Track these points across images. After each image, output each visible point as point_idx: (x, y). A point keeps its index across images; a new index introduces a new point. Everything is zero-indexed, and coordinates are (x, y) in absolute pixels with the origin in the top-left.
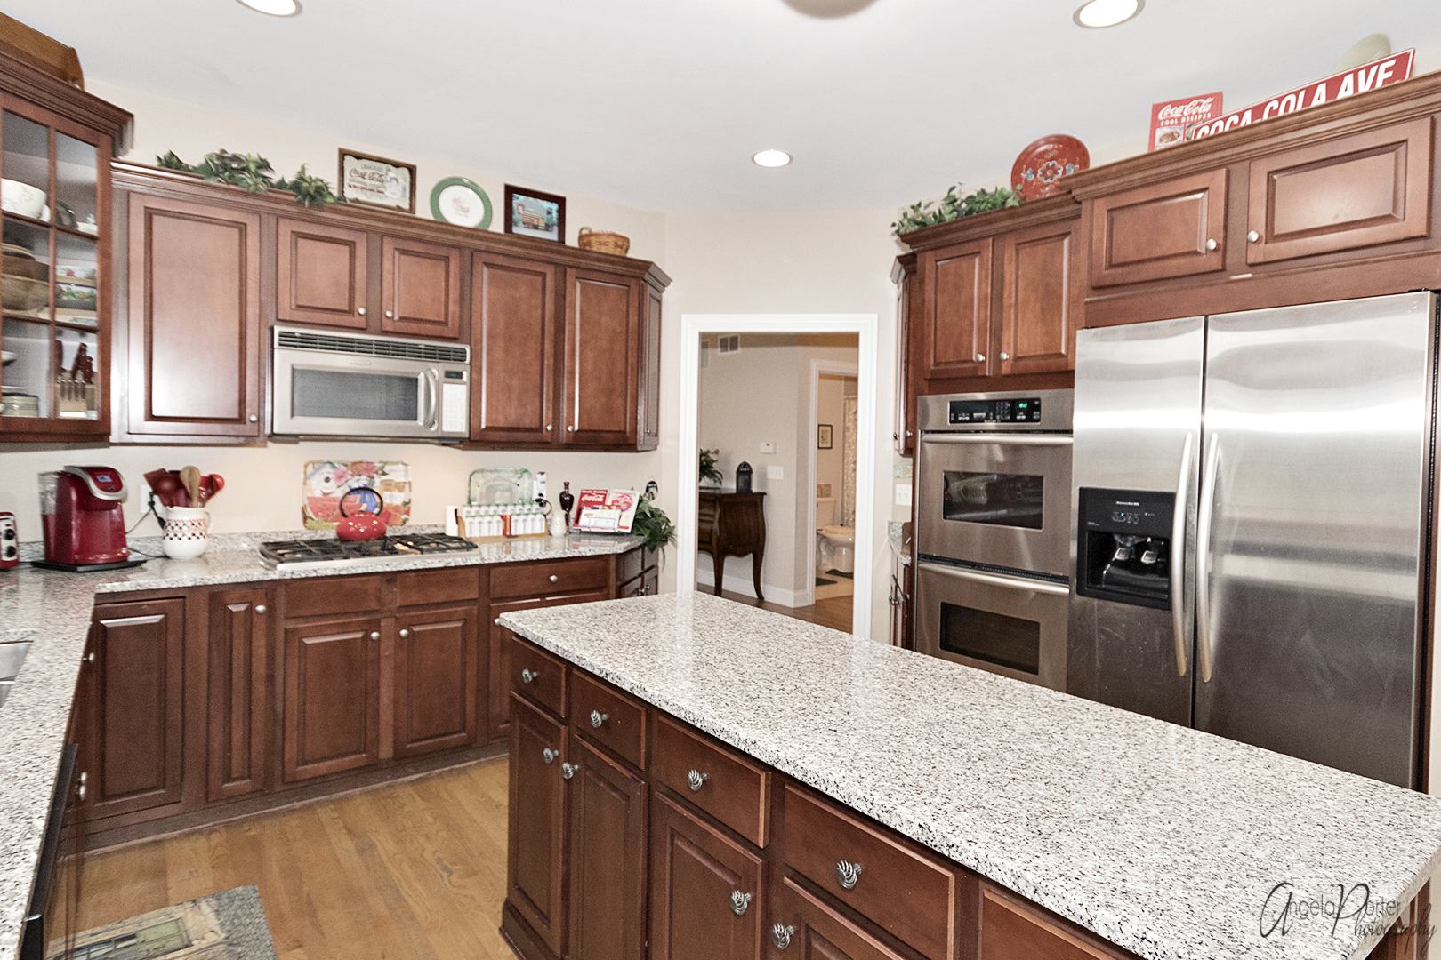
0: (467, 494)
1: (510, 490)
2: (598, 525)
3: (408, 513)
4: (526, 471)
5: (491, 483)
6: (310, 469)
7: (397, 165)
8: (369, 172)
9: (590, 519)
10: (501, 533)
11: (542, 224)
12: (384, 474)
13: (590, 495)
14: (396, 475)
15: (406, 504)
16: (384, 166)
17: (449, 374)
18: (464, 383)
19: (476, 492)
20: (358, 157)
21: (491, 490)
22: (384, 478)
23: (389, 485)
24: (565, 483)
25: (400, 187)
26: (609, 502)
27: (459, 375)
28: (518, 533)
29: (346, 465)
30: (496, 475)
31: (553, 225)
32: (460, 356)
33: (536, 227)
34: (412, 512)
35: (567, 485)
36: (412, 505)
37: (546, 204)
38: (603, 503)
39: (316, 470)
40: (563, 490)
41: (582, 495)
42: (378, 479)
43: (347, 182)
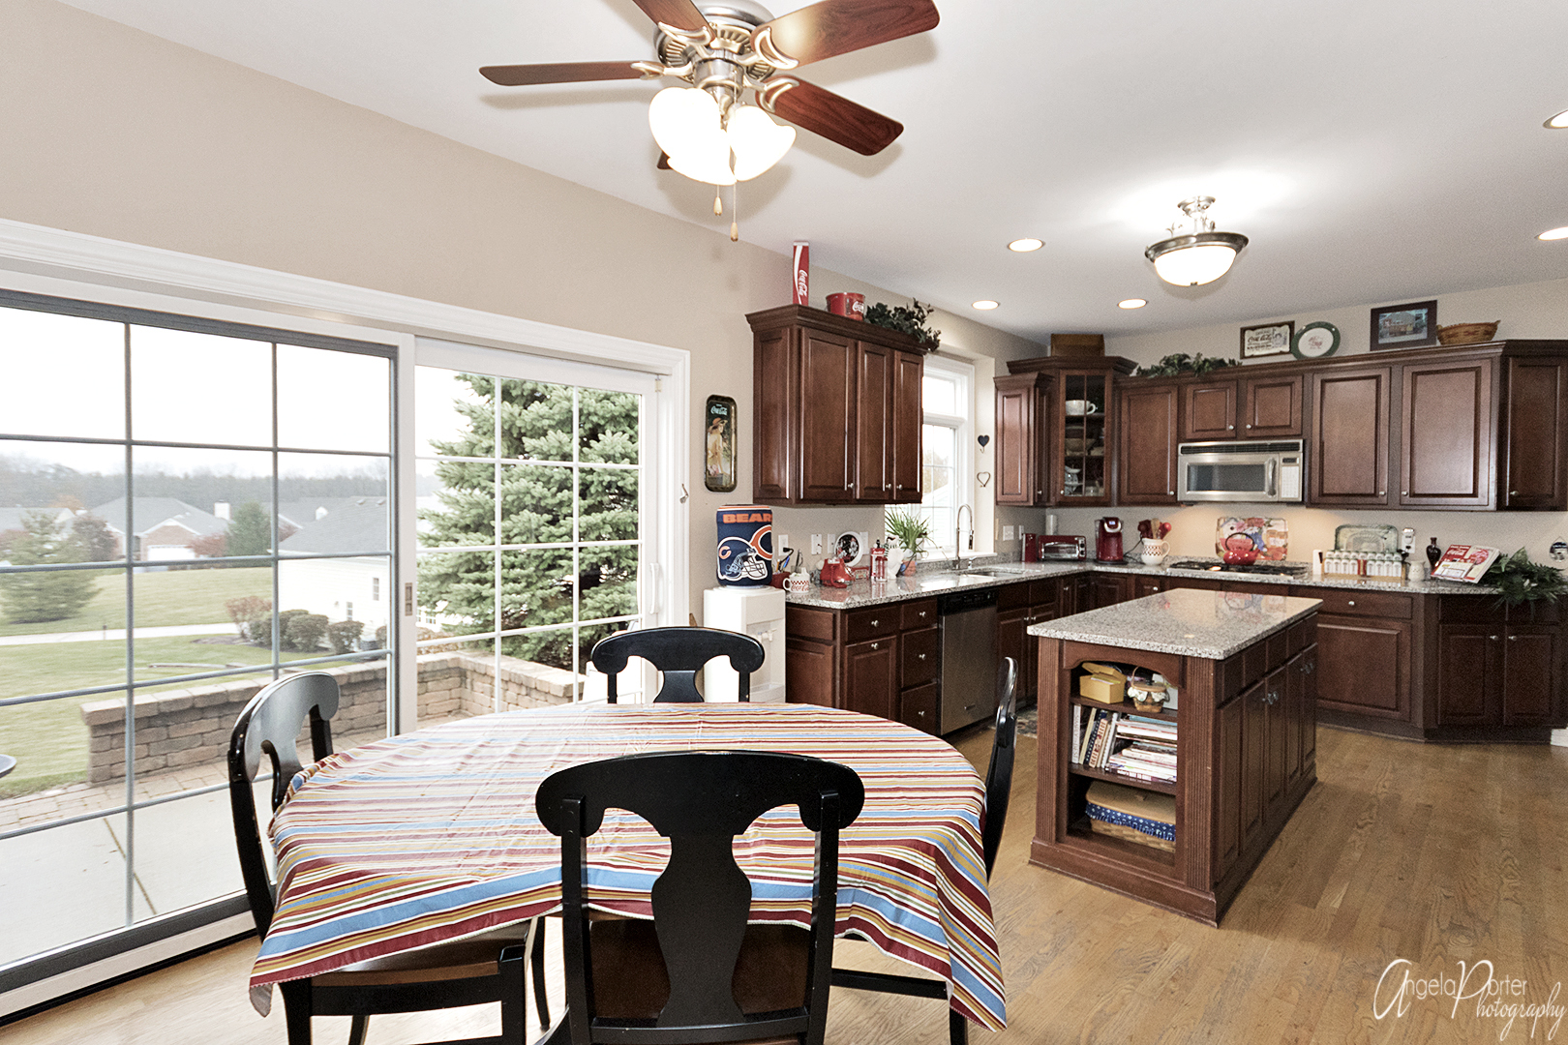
0: (1334, 543)
1: (1377, 542)
2: (1449, 574)
3: (1285, 552)
4: (1391, 528)
5: (1359, 536)
6: (1222, 522)
7: (1280, 325)
8: (1261, 336)
9: (1447, 570)
10: (1356, 573)
11: (1410, 329)
12: (1270, 526)
13: (1455, 549)
14: (1278, 527)
15: (1285, 546)
16: (1271, 329)
17: (1285, 460)
18: (1298, 465)
19: (1343, 540)
20: (1253, 329)
21: (1359, 540)
22: (1269, 528)
23: (1272, 534)
24: (1432, 539)
25: (1282, 339)
26: (1466, 557)
27: (1293, 460)
28: (1372, 574)
29: (1244, 520)
30: (1363, 530)
31: (1422, 327)
32: (1294, 447)
33: (1404, 333)
34: (1289, 552)
35: (1434, 540)
36: (1288, 547)
37: (1414, 313)
38: (1461, 557)
39: (1225, 523)
40: (1429, 544)
41: (1450, 549)
42: (1265, 529)
43: (1246, 346)
